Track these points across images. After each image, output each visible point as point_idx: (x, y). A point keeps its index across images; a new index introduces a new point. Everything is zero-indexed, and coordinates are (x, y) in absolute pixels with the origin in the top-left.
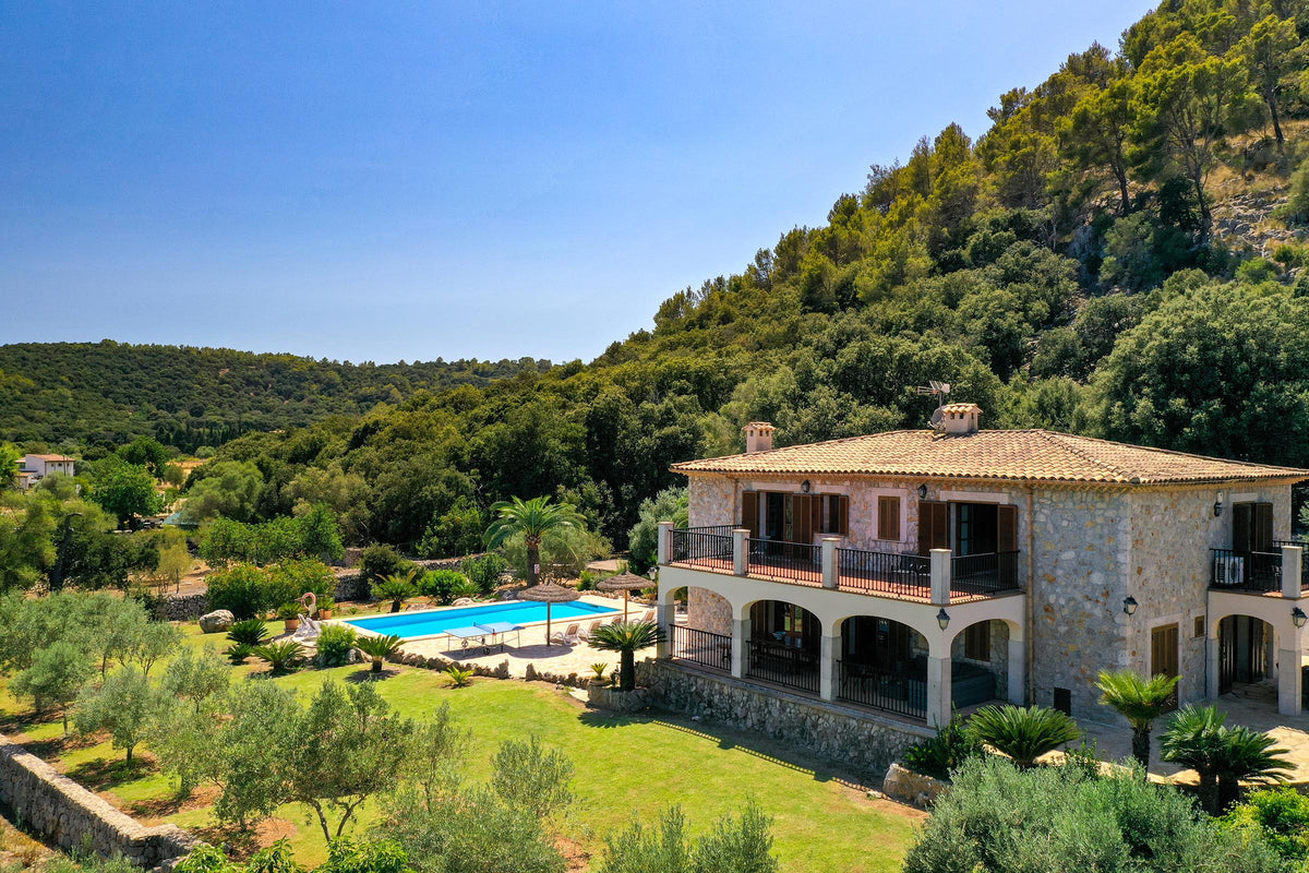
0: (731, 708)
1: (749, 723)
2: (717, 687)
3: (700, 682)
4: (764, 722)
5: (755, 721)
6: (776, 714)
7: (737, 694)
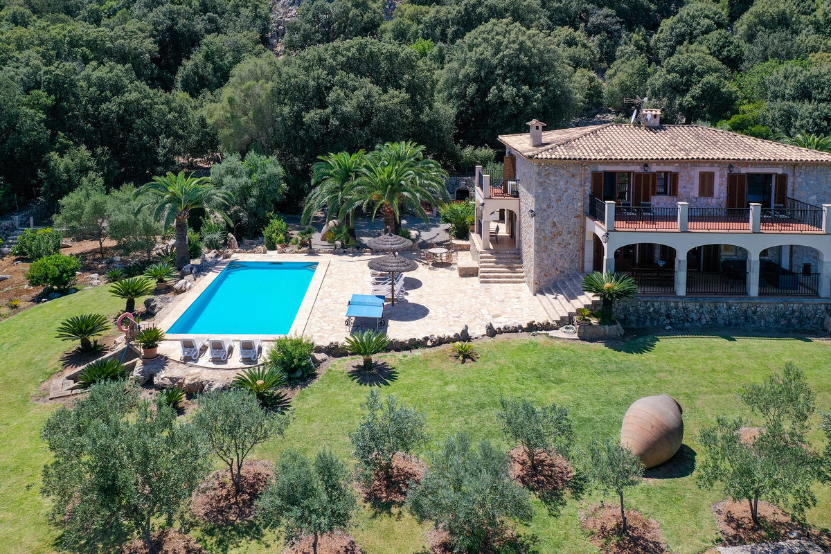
0: (687, 316)
1: (704, 321)
2: (672, 304)
3: (656, 304)
4: (716, 318)
5: (708, 319)
6: (724, 312)
7: (691, 306)
